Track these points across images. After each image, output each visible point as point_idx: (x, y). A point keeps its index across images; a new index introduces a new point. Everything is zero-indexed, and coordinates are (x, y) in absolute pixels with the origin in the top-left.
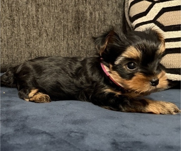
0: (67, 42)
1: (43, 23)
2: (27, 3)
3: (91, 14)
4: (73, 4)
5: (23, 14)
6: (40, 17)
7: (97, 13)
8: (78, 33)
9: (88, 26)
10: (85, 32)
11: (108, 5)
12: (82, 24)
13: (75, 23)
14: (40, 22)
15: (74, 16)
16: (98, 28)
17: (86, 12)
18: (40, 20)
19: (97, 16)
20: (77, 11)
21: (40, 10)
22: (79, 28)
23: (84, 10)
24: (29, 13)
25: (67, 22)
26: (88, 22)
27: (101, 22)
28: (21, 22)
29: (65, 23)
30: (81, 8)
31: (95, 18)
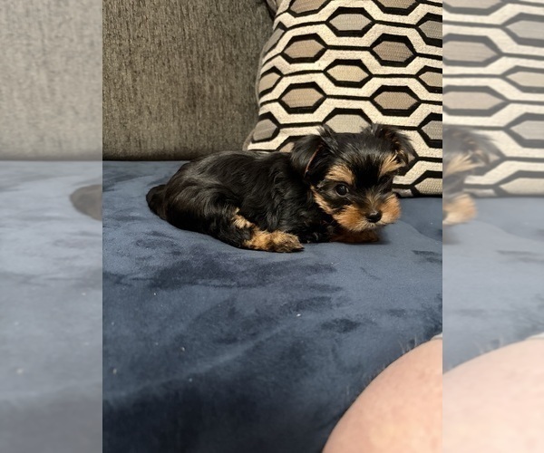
0: (179, 124)
1: (142, 97)
2: (119, 70)
3: (211, 88)
4: (185, 73)
5: (115, 83)
6: (138, 88)
7: (220, 87)
8: (194, 112)
9: (207, 103)
10: (204, 112)
11: (237, 77)
12: (199, 101)
13: (188, 99)
14: (139, 95)
15: (187, 89)
16: (222, 108)
17: (204, 85)
18: (139, 92)
19: (221, 91)
20: (191, 83)
21: (138, 79)
22: (195, 106)
23: (201, 82)
24: (122, 83)
25: (177, 97)
26: (207, 98)
27: (227, 99)
28: (112, 94)
29: (174, 98)
30: (196, 80)
31: (218, 93)
